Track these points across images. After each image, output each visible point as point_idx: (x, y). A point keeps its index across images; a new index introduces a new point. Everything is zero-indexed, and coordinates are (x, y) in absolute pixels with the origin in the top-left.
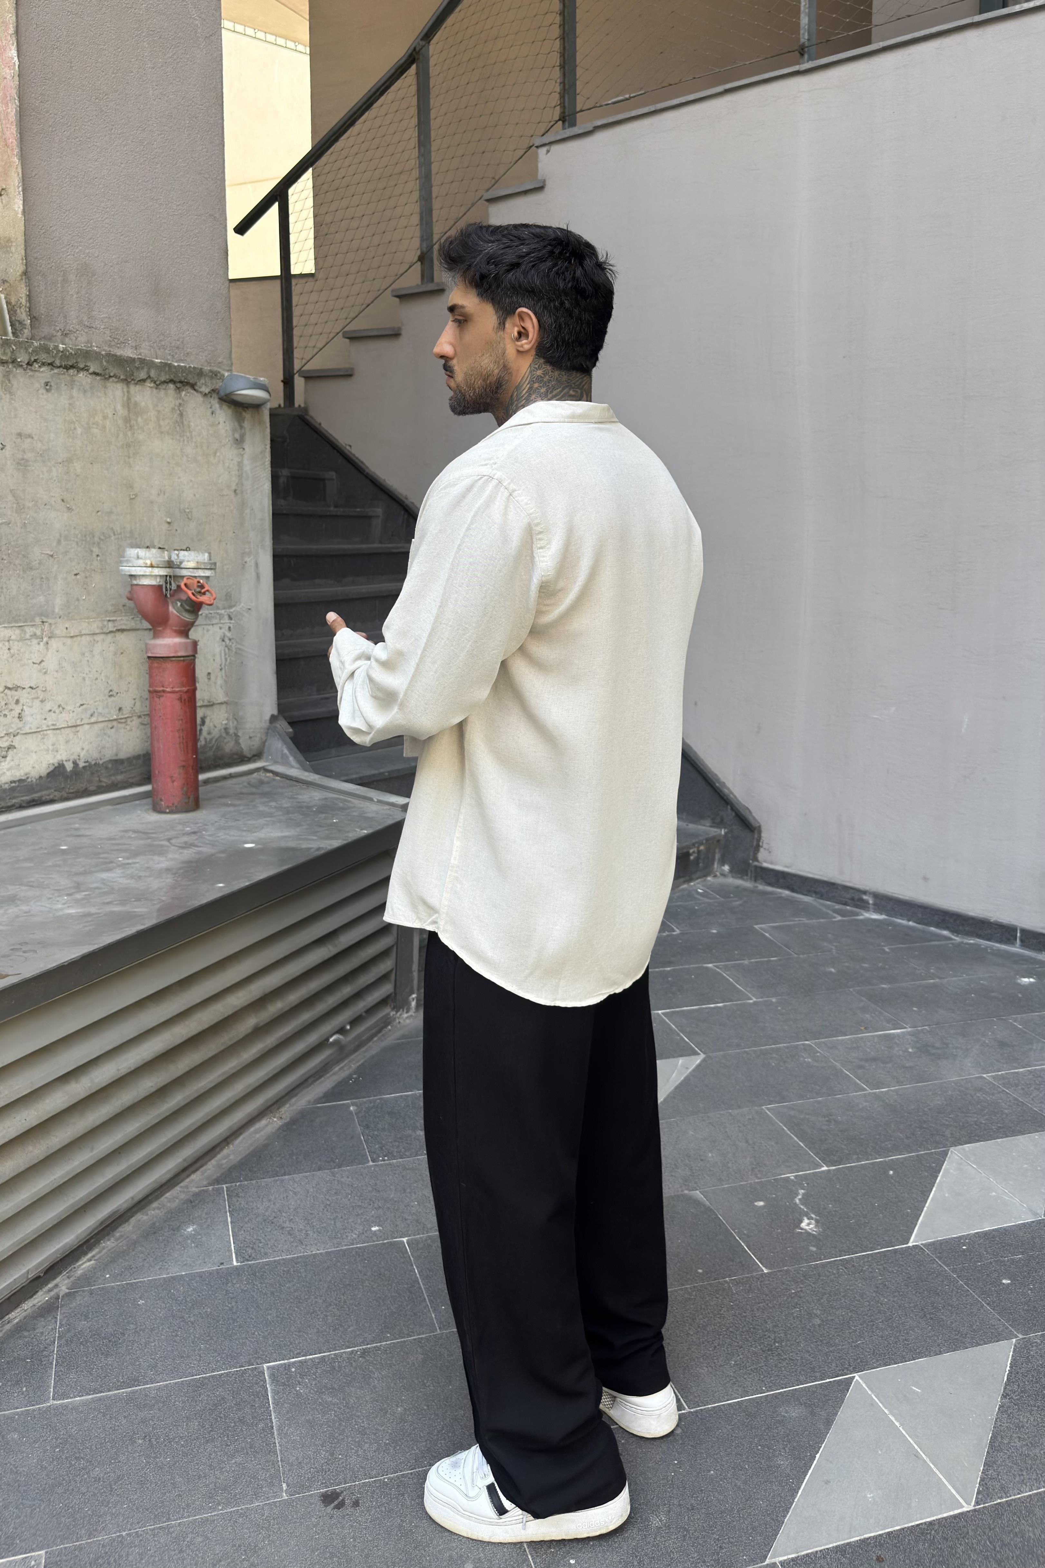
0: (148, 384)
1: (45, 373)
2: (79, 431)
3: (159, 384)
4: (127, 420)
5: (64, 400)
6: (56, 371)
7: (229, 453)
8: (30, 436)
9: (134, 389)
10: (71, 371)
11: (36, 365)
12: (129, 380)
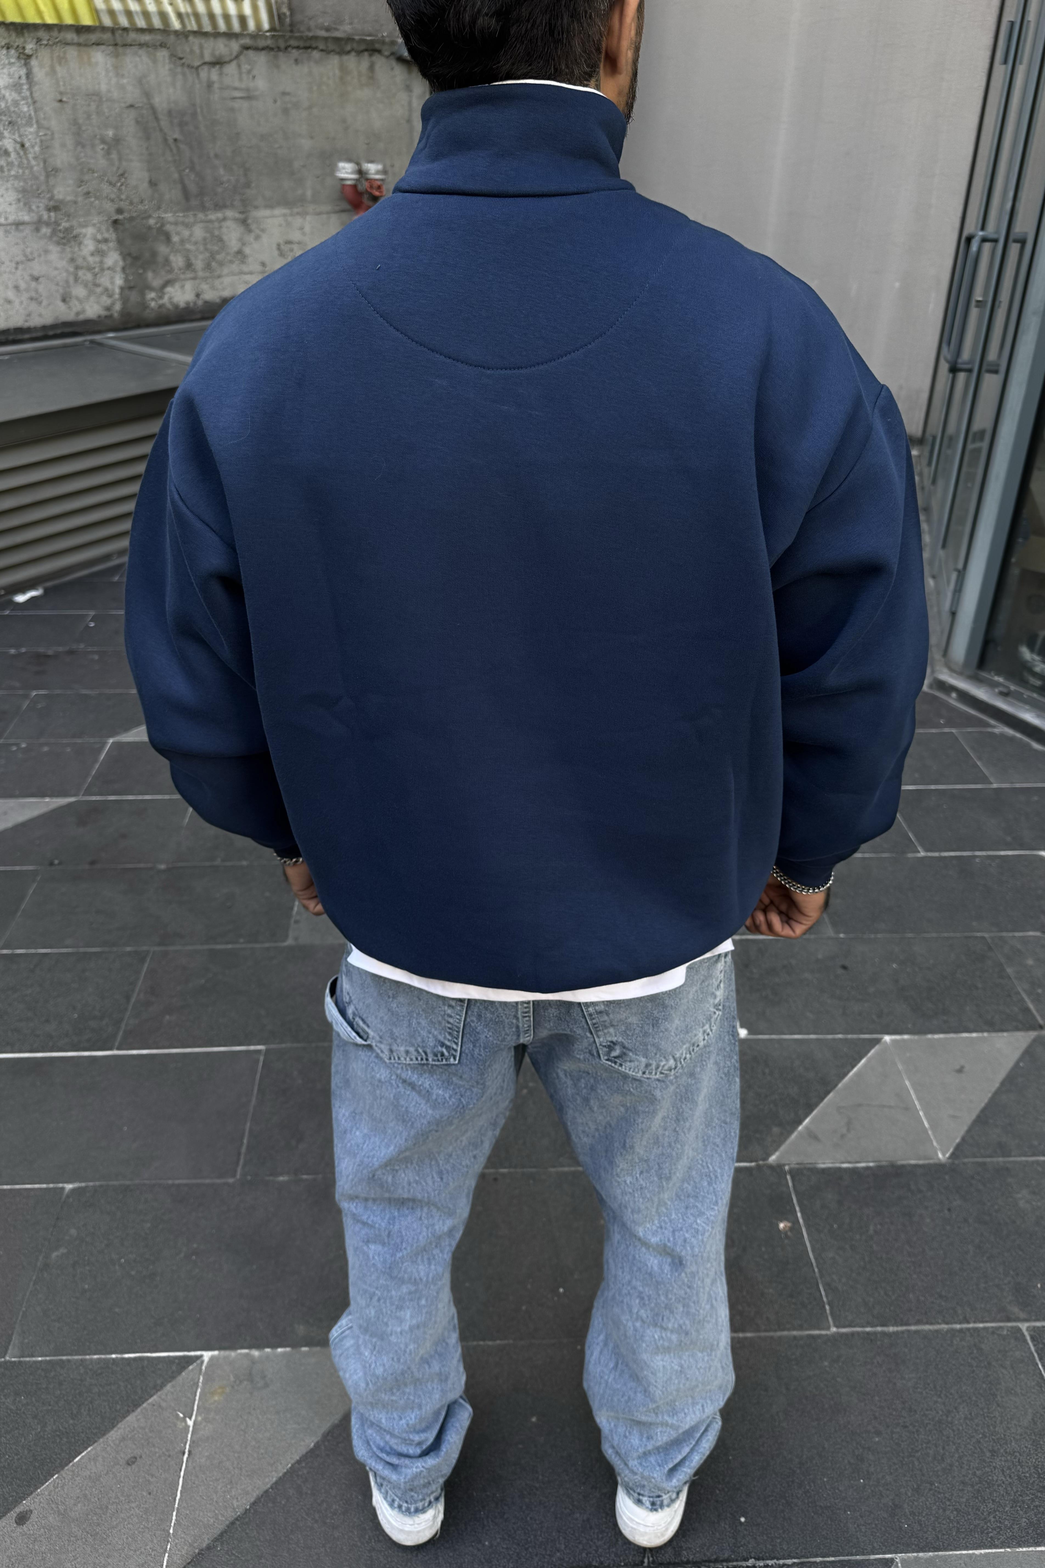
0: (353, 54)
1: (295, 53)
2: (315, 88)
3: (359, 53)
4: (341, 78)
5: (306, 70)
6: (301, 51)
7: (403, 96)
8: (288, 94)
9: (345, 58)
10: (309, 50)
11: (289, 49)
12: (342, 52)
